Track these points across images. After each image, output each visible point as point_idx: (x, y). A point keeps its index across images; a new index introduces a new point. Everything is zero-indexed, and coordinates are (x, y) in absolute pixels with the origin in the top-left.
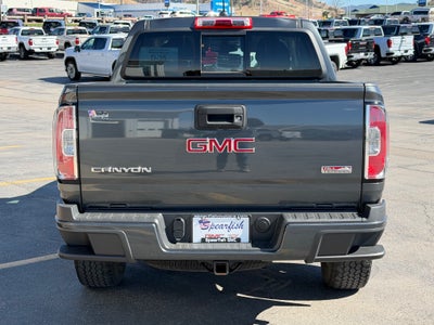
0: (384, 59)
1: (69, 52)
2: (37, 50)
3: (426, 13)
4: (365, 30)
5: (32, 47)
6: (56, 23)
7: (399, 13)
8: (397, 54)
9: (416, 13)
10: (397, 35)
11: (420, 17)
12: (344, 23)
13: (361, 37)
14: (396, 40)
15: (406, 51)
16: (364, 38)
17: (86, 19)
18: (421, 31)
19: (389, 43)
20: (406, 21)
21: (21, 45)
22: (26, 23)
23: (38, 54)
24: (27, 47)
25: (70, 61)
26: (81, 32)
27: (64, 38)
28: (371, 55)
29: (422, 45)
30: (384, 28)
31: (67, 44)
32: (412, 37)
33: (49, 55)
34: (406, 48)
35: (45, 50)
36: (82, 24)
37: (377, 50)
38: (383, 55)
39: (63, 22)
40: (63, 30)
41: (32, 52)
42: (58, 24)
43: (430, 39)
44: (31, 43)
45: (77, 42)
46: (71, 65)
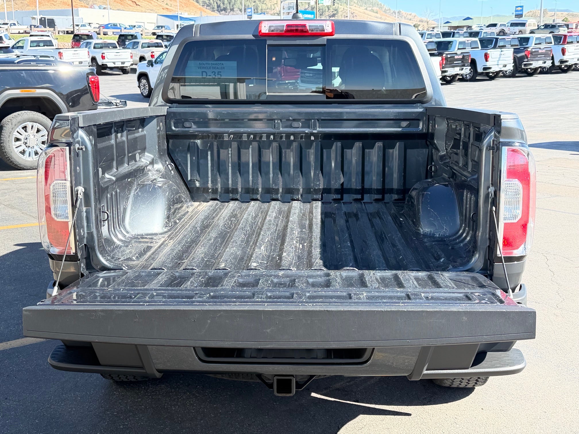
0: (481, 74)
1: (142, 67)
2: (110, 65)
3: (523, 25)
4: (460, 43)
5: (105, 62)
6: (132, 36)
7: (495, 25)
8: (495, 69)
9: (513, 25)
10: (495, 47)
11: (517, 29)
12: (437, 36)
13: (456, 51)
14: (493, 53)
15: (505, 66)
16: (459, 52)
17: (164, 32)
18: (521, 44)
19: (486, 57)
20: (502, 32)
21: (94, 59)
22: (102, 35)
23: (111, 68)
24: (100, 62)
25: (143, 76)
26: (158, 46)
27: (139, 52)
28: (467, 70)
29: (521, 59)
30: (481, 41)
31: (142, 58)
32: (512, 50)
33: (124, 71)
34: (505, 63)
35: (119, 65)
36: (159, 37)
37: (473, 63)
38: (480, 70)
39: (139, 36)
40: (138, 43)
41: (104, 67)
42: (134, 37)
43: (531, 53)
44: (103, 57)
45: (152, 56)
46: (144, 81)
